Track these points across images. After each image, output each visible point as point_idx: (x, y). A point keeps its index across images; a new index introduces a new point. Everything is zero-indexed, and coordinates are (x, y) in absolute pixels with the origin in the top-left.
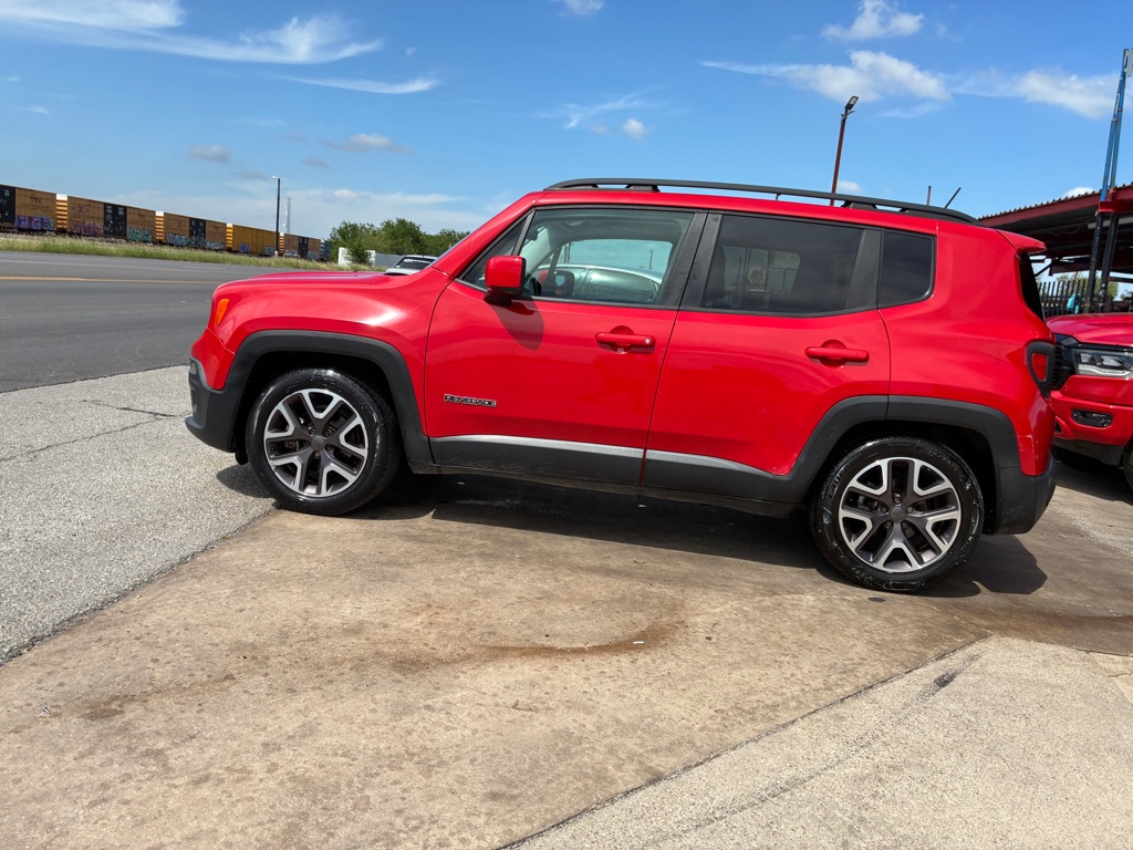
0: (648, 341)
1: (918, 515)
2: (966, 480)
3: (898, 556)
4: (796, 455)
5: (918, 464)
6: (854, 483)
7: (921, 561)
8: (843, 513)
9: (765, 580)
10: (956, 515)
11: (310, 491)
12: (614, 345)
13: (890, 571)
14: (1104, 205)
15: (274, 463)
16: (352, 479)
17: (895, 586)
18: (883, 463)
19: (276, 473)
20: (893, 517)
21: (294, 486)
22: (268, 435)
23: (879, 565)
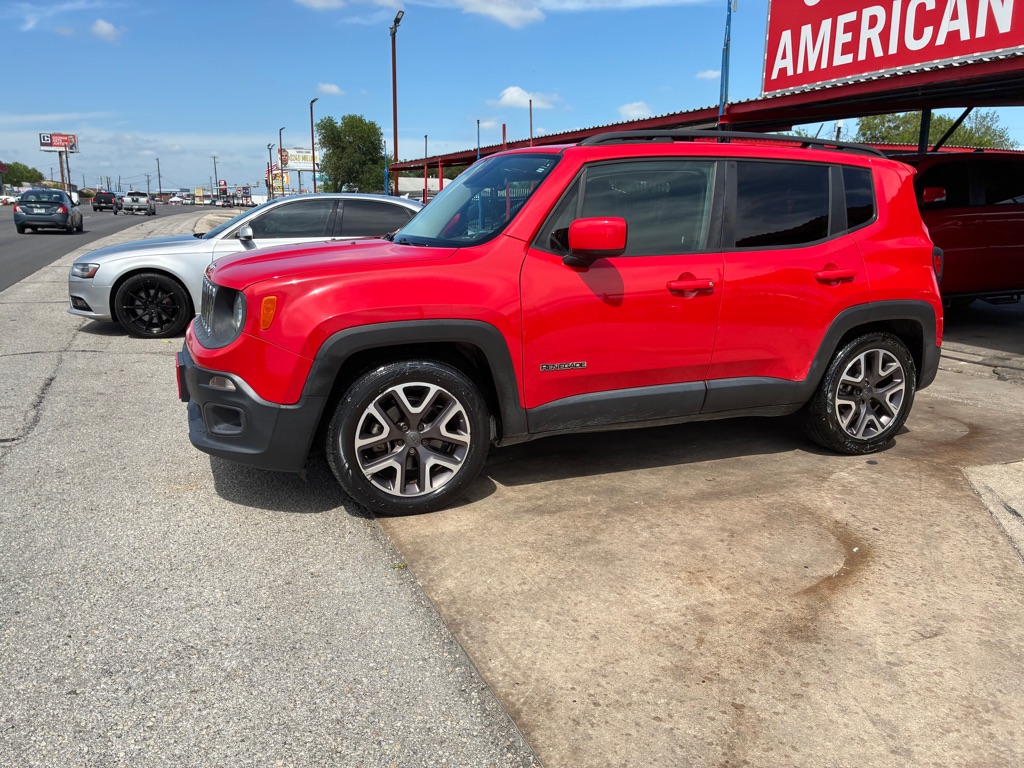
0: (711, 284)
1: (881, 391)
2: (909, 359)
3: (871, 424)
4: (810, 363)
5: (882, 352)
6: (845, 377)
7: (883, 426)
8: (839, 402)
9: (795, 469)
10: (902, 387)
11: (414, 491)
12: (680, 292)
13: (866, 438)
14: (723, 118)
15: (369, 471)
16: (456, 468)
17: (871, 449)
18: (862, 357)
19: (373, 482)
20: (865, 397)
21: (395, 490)
22: (359, 443)
23: (859, 436)
